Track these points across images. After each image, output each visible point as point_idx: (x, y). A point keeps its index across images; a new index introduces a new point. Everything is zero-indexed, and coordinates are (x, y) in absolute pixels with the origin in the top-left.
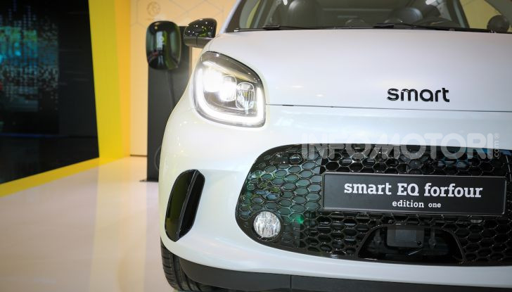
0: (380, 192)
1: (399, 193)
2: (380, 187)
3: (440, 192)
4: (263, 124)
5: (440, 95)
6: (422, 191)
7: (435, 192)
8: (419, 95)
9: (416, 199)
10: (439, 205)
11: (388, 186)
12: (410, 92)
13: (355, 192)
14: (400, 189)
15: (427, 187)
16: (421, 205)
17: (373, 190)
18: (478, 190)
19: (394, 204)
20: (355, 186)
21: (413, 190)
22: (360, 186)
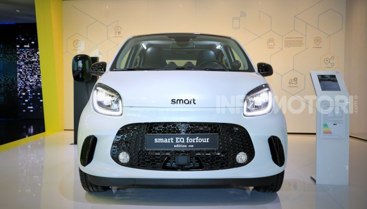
0: (169, 142)
1: (177, 142)
2: (169, 139)
3: (193, 140)
4: (121, 115)
5: (192, 102)
6: (185, 140)
7: (191, 141)
8: (184, 102)
9: (183, 144)
10: (193, 146)
11: (172, 139)
12: (180, 100)
13: (159, 142)
14: (177, 140)
15: (187, 139)
16: (186, 146)
17: (166, 141)
18: (208, 139)
19: (175, 146)
20: (159, 139)
21: (182, 140)
22: (161, 139)
